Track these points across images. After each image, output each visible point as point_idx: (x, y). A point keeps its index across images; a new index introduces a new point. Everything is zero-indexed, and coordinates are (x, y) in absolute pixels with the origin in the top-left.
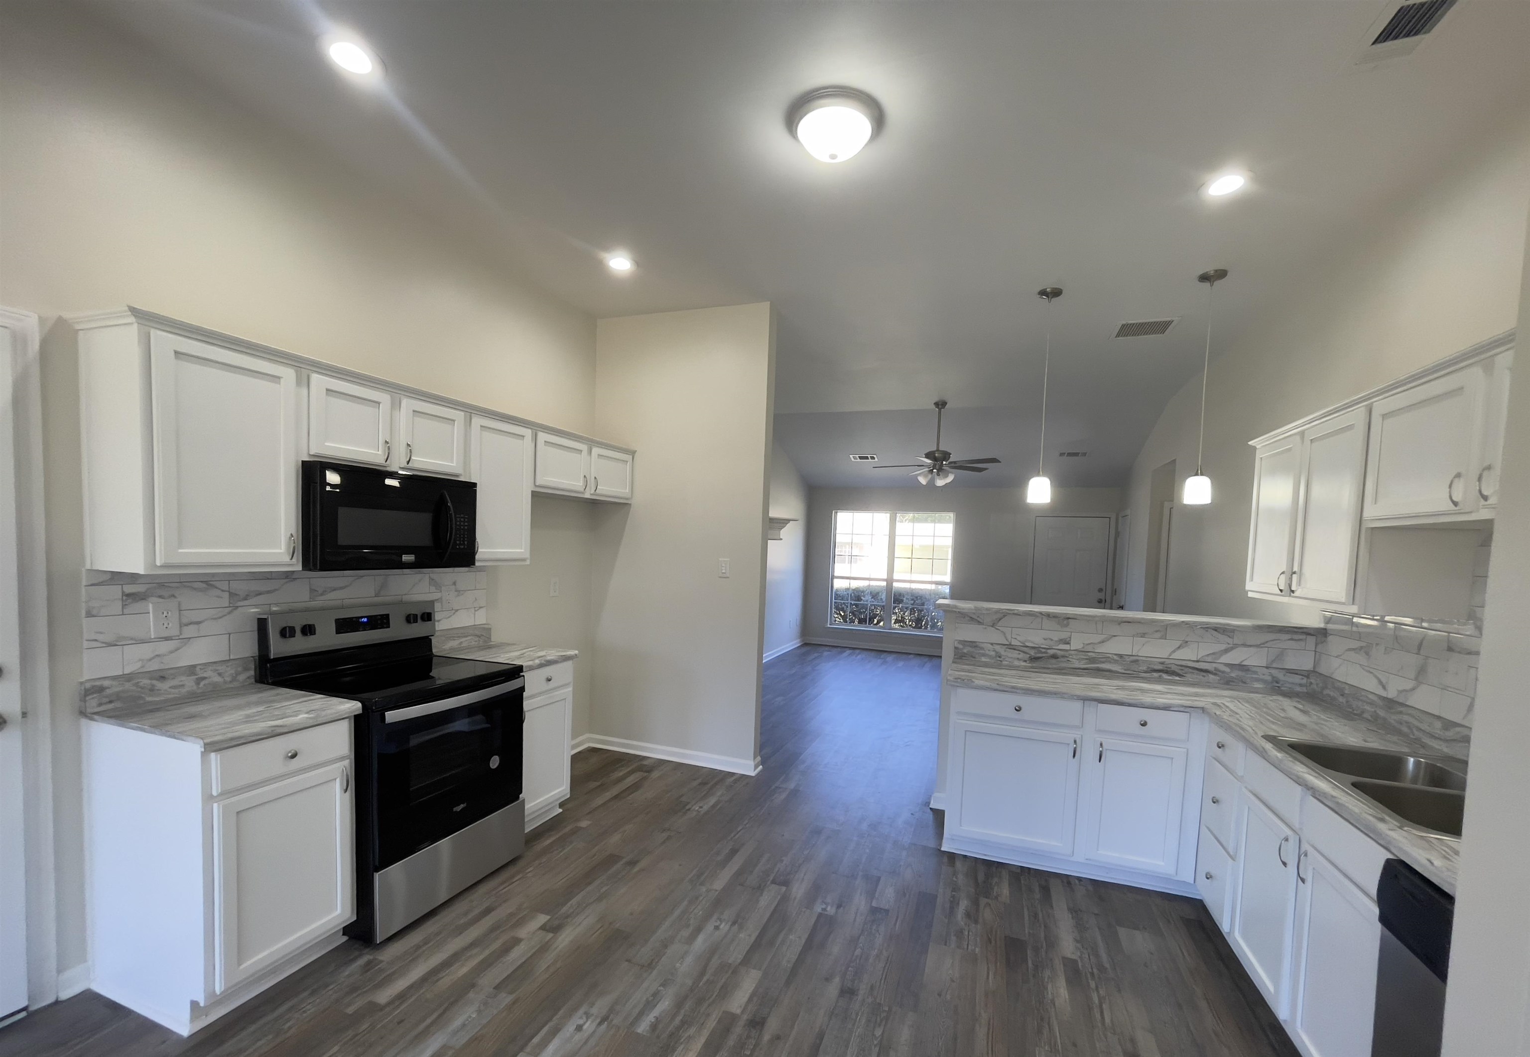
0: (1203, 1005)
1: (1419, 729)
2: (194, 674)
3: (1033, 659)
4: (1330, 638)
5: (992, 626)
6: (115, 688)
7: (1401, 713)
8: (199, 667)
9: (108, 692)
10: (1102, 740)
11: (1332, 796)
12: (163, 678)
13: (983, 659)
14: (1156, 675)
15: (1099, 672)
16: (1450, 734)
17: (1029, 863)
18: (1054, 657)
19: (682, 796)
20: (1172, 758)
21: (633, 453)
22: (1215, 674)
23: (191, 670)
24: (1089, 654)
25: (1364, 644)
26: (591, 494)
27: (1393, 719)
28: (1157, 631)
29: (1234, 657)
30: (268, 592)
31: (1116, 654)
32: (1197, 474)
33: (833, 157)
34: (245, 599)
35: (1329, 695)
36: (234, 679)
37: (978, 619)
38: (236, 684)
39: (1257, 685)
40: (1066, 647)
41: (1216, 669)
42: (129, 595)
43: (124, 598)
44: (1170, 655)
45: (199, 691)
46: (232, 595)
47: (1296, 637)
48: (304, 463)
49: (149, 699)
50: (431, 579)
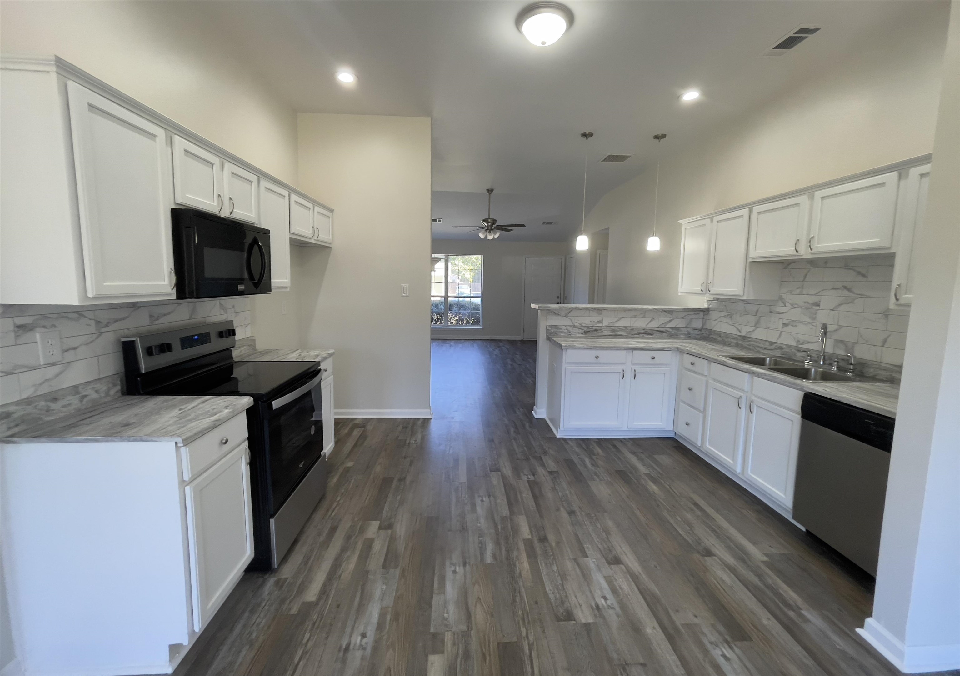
0: (702, 477)
1: (759, 347)
2: (77, 393)
3: (586, 332)
4: (711, 312)
5: (565, 316)
6: (18, 412)
7: (750, 341)
8: (81, 387)
9: (15, 416)
10: (635, 368)
11: (769, 374)
12: (55, 399)
13: (562, 335)
14: (641, 335)
15: (617, 336)
16: (773, 347)
17: (601, 436)
18: (596, 330)
19: (398, 437)
20: (665, 373)
21: (332, 211)
22: (666, 333)
23: (75, 389)
24: (612, 327)
25: (729, 313)
26: (315, 240)
27: (746, 344)
28: (642, 314)
29: (672, 324)
30: (123, 319)
31: (624, 327)
32: (653, 236)
33: (544, 43)
34: (107, 326)
35: (712, 338)
36: (107, 394)
37: (559, 313)
38: (109, 398)
39: (682, 336)
40: (601, 325)
41: (666, 331)
42: (19, 327)
43: (16, 329)
44: (647, 325)
45: (84, 407)
46: (98, 322)
47: (696, 313)
48: (173, 210)
49: (47, 419)
50: (221, 304)
